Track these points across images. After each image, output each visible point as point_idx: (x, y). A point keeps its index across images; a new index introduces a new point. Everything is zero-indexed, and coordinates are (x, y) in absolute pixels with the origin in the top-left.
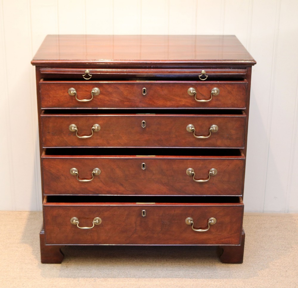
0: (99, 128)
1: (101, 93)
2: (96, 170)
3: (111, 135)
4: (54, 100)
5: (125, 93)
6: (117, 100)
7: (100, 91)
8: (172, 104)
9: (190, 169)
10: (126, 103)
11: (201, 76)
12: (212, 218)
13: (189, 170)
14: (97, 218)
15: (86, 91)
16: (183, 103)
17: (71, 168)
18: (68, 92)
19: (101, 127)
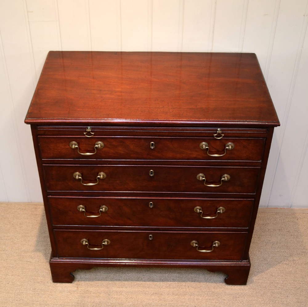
0: (105, 176)
1: (105, 146)
2: (103, 208)
3: (118, 182)
4: (55, 152)
5: (132, 147)
6: (122, 152)
7: (104, 145)
8: (182, 157)
9: (198, 207)
10: (132, 155)
11: (216, 135)
12: (216, 242)
13: (197, 209)
14: (106, 240)
15: (89, 144)
16: (195, 156)
17: (79, 205)
18: (69, 145)
19: (107, 175)
